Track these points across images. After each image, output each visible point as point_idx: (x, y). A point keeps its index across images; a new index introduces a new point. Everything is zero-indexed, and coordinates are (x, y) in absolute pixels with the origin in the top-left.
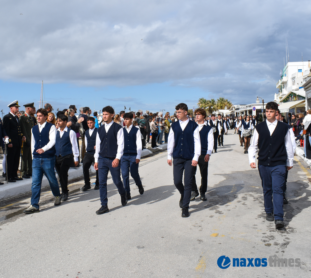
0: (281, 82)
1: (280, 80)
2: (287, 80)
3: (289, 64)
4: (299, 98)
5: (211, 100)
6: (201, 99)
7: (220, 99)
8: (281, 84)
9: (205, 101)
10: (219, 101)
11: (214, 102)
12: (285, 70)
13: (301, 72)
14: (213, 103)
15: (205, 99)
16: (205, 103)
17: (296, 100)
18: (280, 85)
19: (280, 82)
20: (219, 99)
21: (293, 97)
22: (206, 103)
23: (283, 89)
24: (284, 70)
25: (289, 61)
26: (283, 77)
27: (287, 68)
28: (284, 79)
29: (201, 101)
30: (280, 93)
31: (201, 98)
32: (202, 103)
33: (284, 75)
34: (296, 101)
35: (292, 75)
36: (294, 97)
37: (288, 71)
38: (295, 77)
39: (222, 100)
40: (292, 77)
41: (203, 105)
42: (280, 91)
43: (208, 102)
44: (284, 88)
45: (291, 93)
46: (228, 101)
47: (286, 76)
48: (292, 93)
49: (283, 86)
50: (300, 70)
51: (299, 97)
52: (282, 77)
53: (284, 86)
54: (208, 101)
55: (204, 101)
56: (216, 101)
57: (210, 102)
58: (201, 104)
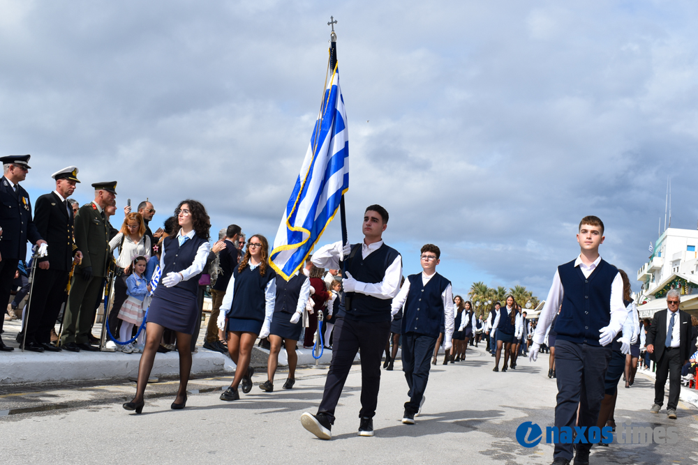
0: (649, 269)
1: (646, 264)
2: (663, 266)
3: (670, 231)
4: (691, 290)
5: (497, 290)
6: (477, 285)
7: (517, 289)
8: (648, 272)
9: (486, 288)
10: (514, 292)
11: (504, 293)
12: (660, 244)
13: (694, 250)
14: (500, 296)
15: (484, 284)
16: (484, 293)
17: (685, 294)
18: (646, 273)
19: (647, 267)
20: (514, 289)
21: (678, 286)
22: (487, 295)
23: (650, 284)
24: (657, 245)
25: (670, 226)
26: (654, 258)
27: (664, 239)
28: (657, 262)
29: (477, 288)
30: (644, 291)
31: (478, 282)
32: (477, 294)
33: (657, 254)
34: (685, 296)
35: (674, 255)
36: (680, 286)
37: (667, 246)
38: (679, 260)
39: (522, 291)
40: (672, 260)
41: (480, 297)
42: (645, 286)
43: (492, 293)
44: (655, 281)
45: (676, 279)
46: (533, 296)
47: (660, 256)
48: (678, 277)
49: (651, 278)
50: (691, 248)
51: (692, 287)
52: (651, 258)
53: (653, 276)
54: (491, 291)
55: (483, 290)
56: (508, 292)
57: (496, 293)
58: (475, 295)
